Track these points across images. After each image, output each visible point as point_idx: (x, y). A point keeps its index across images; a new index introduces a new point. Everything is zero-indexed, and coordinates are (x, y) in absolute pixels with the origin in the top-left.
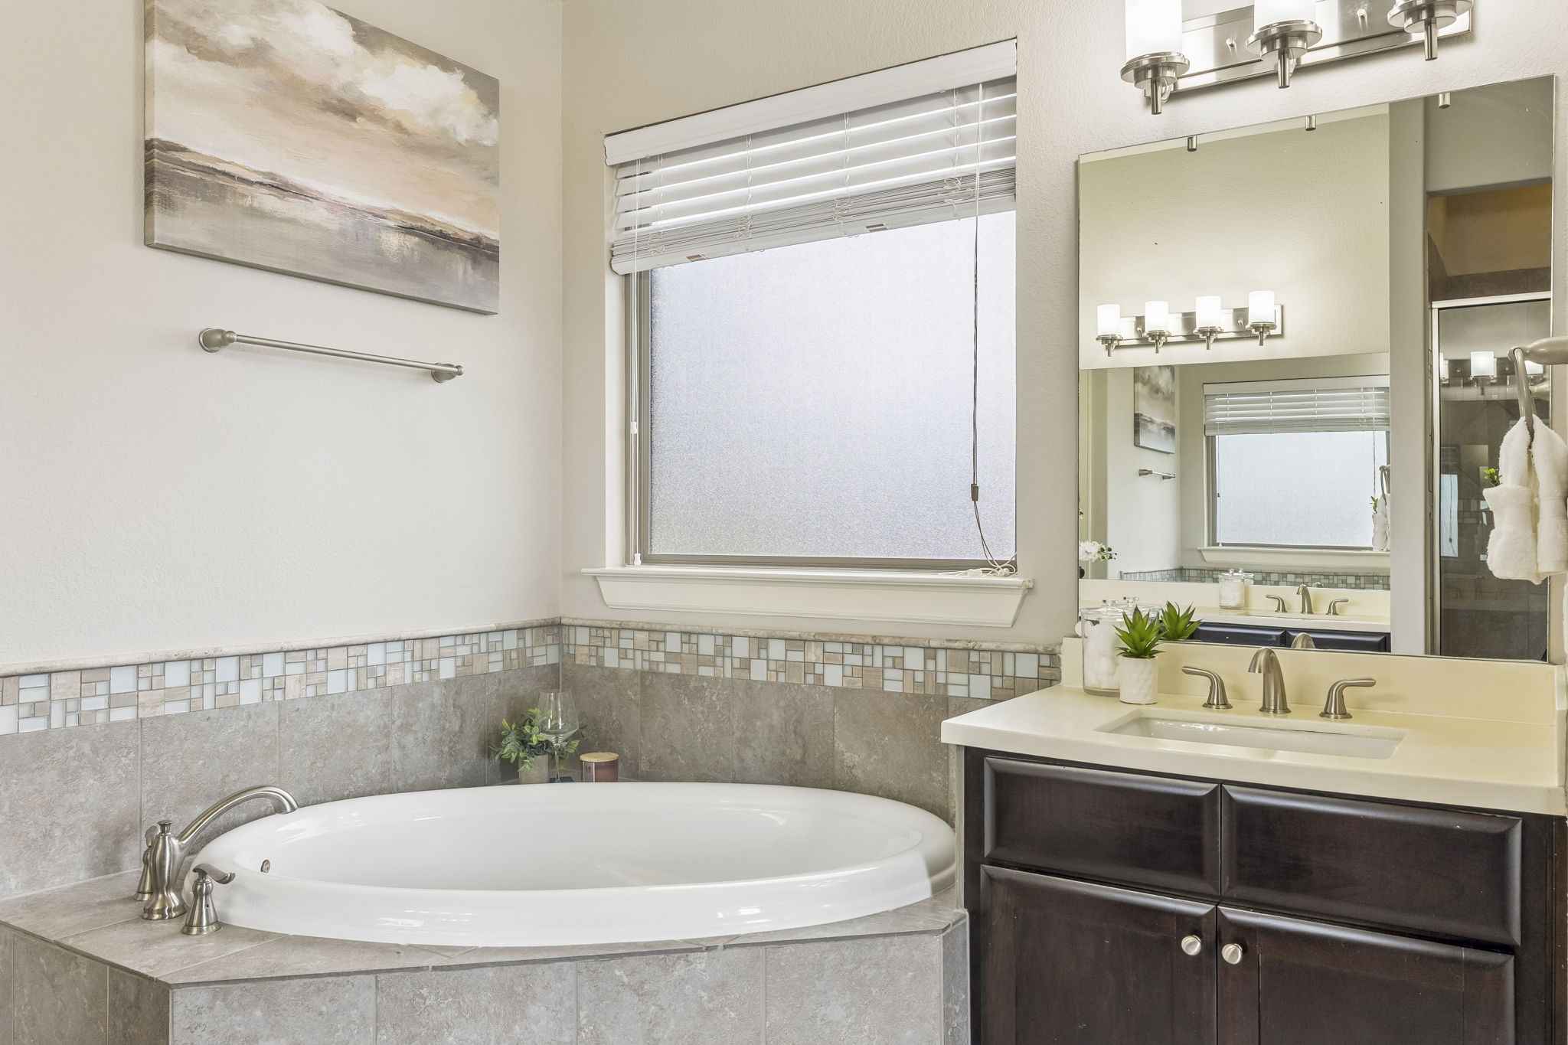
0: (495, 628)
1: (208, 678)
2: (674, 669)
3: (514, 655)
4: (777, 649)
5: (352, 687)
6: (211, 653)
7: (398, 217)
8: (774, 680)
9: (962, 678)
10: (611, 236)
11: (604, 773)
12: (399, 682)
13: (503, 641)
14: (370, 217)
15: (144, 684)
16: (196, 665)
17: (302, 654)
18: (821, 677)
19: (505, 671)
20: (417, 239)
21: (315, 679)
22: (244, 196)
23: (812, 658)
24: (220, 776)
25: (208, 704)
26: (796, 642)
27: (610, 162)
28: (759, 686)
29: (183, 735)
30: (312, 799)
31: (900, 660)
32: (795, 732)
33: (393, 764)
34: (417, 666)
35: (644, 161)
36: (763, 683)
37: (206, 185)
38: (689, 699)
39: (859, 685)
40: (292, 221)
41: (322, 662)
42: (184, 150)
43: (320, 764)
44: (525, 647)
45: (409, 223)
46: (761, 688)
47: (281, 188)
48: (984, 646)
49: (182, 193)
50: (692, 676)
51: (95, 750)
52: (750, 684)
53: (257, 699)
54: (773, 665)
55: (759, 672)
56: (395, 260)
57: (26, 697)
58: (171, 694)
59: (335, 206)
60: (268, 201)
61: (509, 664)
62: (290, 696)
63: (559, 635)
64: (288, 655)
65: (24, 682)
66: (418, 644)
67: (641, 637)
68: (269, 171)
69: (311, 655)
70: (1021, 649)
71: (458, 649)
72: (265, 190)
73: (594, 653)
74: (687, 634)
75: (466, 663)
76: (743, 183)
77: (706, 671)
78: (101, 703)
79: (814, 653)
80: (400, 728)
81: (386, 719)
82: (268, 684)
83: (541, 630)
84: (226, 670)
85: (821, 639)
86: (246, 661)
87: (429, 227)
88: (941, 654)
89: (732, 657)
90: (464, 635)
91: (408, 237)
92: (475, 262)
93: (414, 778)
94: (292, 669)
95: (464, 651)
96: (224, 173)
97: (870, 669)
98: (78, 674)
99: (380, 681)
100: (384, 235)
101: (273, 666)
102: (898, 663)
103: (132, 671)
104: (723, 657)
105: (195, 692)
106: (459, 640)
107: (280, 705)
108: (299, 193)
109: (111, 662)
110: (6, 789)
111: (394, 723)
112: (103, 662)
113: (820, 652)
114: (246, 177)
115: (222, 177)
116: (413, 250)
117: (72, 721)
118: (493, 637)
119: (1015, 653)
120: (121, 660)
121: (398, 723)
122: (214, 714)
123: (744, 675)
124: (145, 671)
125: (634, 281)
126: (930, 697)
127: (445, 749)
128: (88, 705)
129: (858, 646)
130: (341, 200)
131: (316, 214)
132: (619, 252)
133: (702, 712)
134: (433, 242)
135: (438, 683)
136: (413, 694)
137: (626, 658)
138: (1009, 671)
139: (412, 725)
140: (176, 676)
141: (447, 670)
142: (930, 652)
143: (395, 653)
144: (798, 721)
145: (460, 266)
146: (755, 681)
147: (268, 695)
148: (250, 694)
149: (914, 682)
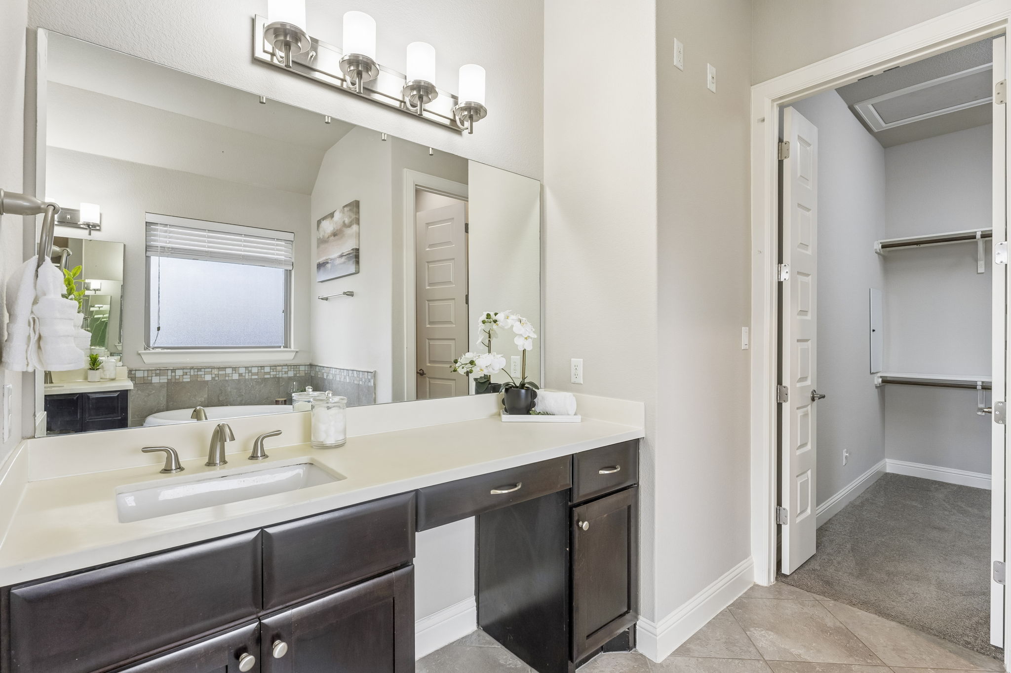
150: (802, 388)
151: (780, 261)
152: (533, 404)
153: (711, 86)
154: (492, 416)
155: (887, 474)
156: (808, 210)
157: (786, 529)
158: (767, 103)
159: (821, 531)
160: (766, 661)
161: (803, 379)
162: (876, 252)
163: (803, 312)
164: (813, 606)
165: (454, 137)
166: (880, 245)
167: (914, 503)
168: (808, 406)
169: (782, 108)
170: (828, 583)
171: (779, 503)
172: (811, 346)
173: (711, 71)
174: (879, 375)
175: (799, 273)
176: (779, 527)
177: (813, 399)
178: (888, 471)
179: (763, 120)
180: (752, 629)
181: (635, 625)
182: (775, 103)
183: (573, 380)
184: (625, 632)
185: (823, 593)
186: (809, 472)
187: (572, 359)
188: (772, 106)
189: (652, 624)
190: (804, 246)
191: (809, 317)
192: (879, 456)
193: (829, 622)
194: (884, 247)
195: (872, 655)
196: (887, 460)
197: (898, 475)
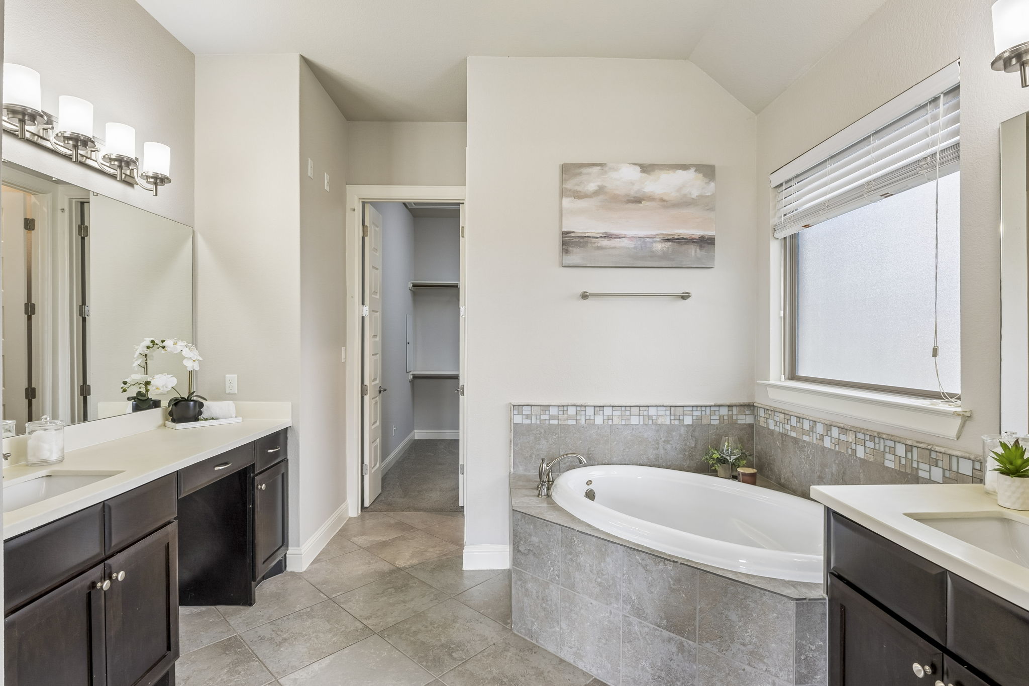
0: (713, 405)
1: (583, 413)
2: (793, 434)
3: (726, 418)
4: (835, 432)
5: (642, 422)
6: (583, 404)
7: (661, 236)
8: (833, 448)
9: (927, 467)
10: (774, 221)
11: (746, 478)
12: (664, 423)
13: (719, 411)
14: (648, 239)
15: (561, 413)
16: (579, 408)
17: (620, 408)
18: (854, 451)
19: (720, 424)
20: (671, 243)
21: (625, 418)
22: (595, 243)
23: (850, 440)
24: (588, 448)
25: (583, 422)
26: (844, 430)
27: (773, 186)
28: (827, 450)
29: (574, 431)
30: (624, 463)
31: (893, 449)
32: (842, 479)
33: (660, 456)
34: (673, 417)
35: (787, 182)
36: (829, 449)
37: (581, 242)
38: (799, 451)
39: (872, 460)
40: (614, 248)
41: (629, 412)
42: (573, 232)
43: (627, 450)
44: (732, 415)
45: (667, 238)
46: (828, 451)
47: (609, 237)
48: (938, 449)
49: (572, 247)
50: (800, 439)
51: (545, 432)
52: (823, 448)
53: (601, 422)
54: (833, 441)
55: (827, 443)
56: (660, 254)
57: (525, 413)
58: (570, 417)
59: (632, 238)
60: (604, 243)
61: (722, 420)
62: (615, 423)
63: (753, 411)
64: (614, 408)
65: (524, 408)
66: (673, 409)
67: (782, 416)
68: (604, 232)
69: (623, 409)
70: (960, 455)
71: (694, 412)
72: (603, 239)
73: (766, 421)
74: (799, 418)
75: (699, 418)
76: (825, 184)
77: (806, 438)
78: (547, 417)
79: (851, 438)
80: (664, 441)
81: (657, 437)
82: (606, 418)
83: (742, 408)
84: (590, 411)
85: (856, 430)
86: (597, 408)
87: (676, 237)
88: (915, 450)
89: (816, 432)
90: (697, 406)
91: (666, 243)
92: (701, 247)
93: (671, 463)
94: (615, 413)
95: (698, 413)
96: (587, 237)
97: (877, 451)
98: (540, 407)
99: (654, 421)
100: (654, 245)
101: (608, 411)
102: (893, 451)
103: (557, 408)
104: (813, 432)
105: (578, 417)
106: (695, 408)
107: (610, 425)
108: (617, 237)
109: (549, 404)
110: (519, 440)
111: (661, 439)
112: (547, 404)
113: (854, 437)
114: (595, 236)
115: (586, 238)
116: (668, 248)
117: (538, 422)
118: (712, 409)
119: (958, 457)
120: (553, 404)
121: (663, 439)
122: (584, 426)
123: (821, 443)
124: (561, 408)
125: (788, 240)
126: (908, 474)
127: (687, 453)
128: (543, 417)
129: (872, 438)
130: (635, 235)
131: (624, 243)
132: (778, 228)
133: (804, 459)
134: (679, 243)
135: (683, 425)
136: (670, 429)
137: (777, 426)
138: (954, 468)
139: (669, 441)
140: (572, 411)
141: (688, 420)
142: (909, 448)
143: (662, 411)
144: (844, 473)
145: (693, 251)
146: (826, 447)
147: (606, 422)
148: (599, 420)
149: (900, 464)
150: (375, 385)
151: (363, 304)
152: (200, 413)
153: (327, 188)
154: (160, 427)
155: (415, 440)
156: (377, 269)
157: (367, 478)
158: (356, 198)
159: (384, 479)
160: (364, 549)
161: (375, 380)
162: (410, 289)
163: (375, 336)
164: (383, 517)
165: (128, 189)
166: (412, 285)
167: (430, 454)
168: (377, 397)
169: (364, 203)
170: (390, 505)
171: (363, 462)
172: (378, 357)
173: (327, 178)
174: (411, 373)
175: (373, 311)
176: (363, 477)
177: (380, 392)
178: (416, 438)
179: (354, 210)
180: (353, 538)
181: (285, 555)
182: (361, 200)
183: (228, 391)
184: (280, 560)
185: (387, 510)
186: (378, 440)
187: (227, 375)
188: (359, 201)
189: (298, 548)
190: (375, 293)
191: (377, 339)
192: (410, 429)
193: (392, 522)
194: (413, 286)
195: (413, 528)
196: (416, 431)
197: (421, 440)
